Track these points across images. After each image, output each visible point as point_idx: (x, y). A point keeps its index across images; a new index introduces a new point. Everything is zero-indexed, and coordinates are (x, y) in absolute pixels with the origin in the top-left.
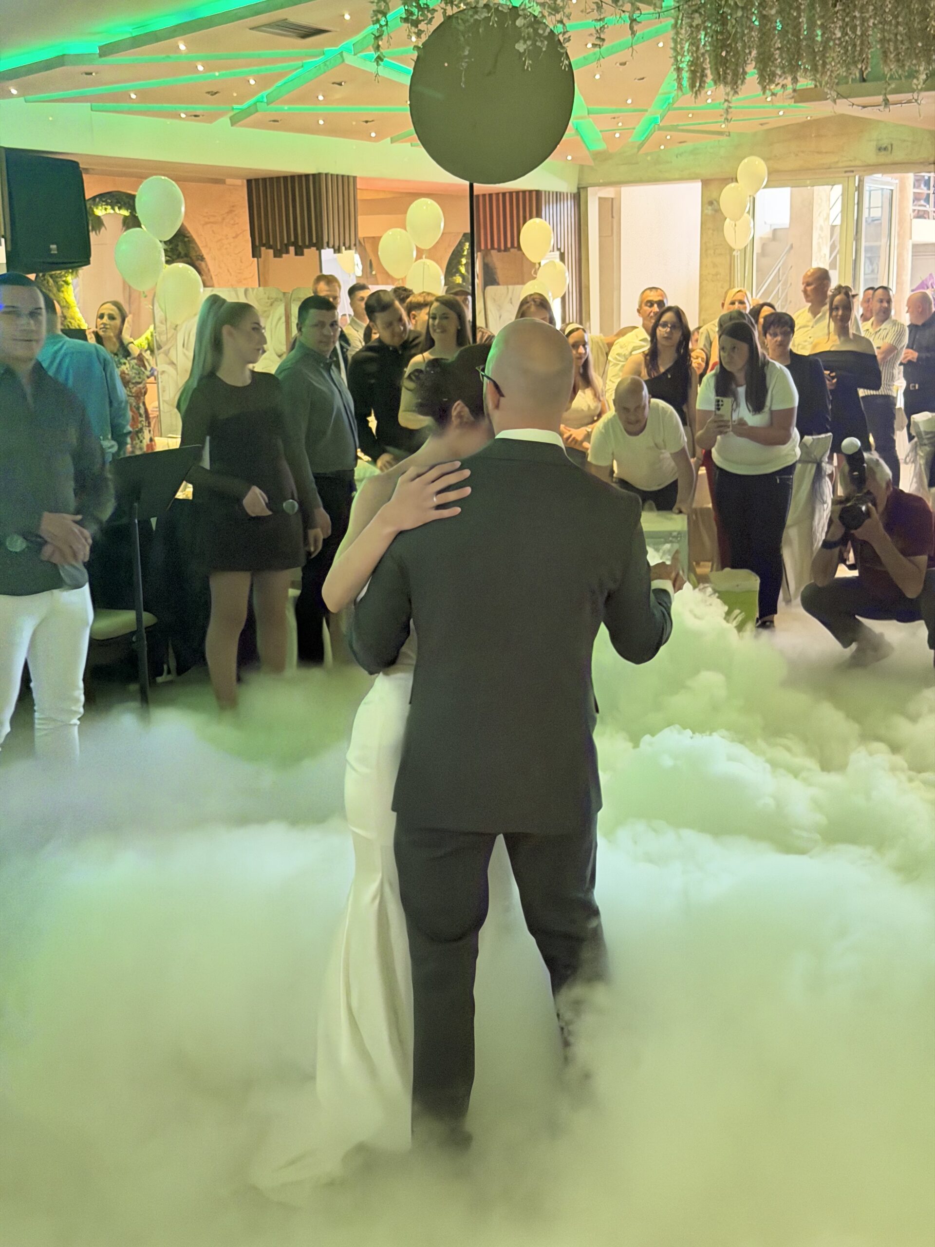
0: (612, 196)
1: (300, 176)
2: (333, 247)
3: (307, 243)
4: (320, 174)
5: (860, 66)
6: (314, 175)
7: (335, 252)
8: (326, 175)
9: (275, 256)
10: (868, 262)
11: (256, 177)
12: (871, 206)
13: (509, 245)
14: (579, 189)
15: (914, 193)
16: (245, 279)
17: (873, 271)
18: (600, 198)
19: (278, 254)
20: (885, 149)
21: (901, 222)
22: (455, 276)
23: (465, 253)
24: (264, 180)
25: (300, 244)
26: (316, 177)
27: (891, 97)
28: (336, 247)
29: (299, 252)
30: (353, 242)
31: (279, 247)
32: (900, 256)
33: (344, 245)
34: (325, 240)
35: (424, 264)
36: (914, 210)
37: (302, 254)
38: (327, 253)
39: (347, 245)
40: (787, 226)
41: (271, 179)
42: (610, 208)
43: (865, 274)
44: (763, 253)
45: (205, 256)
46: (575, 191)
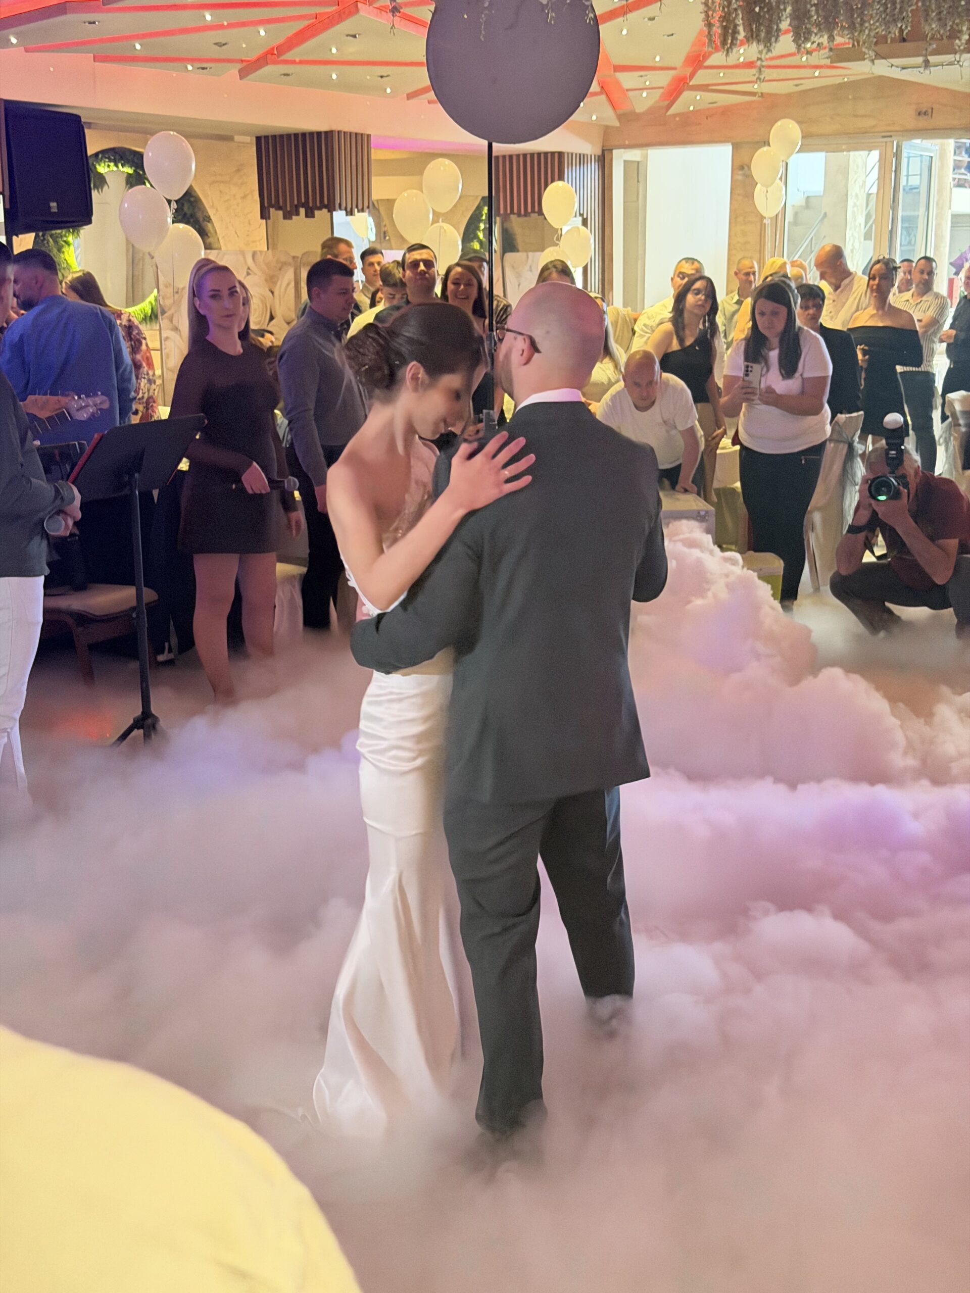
0: (638, 159)
1: (311, 134)
2: (346, 209)
3: (318, 204)
4: (332, 132)
5: (899, 25)
6: (326, 133)
7: (347, 215)
8: (339, 132)
9: (285, 217)
10: (905, 233)
11: (266, 134)
12: (910, 174)
13: (529, 210)
14: (603, 151)
15: (955, 160)
16: (254, 242)
17: (909, 243)
18: (625, 162)
19: (287, 216)
20: (925, 113)
21: (940, 191)
22: (473, 241)
23: (484, 218)
24: (274, 137)
25: (311, 205)
26: (329, 134)
27: (932, 59)
28: (349, 209)
29: (310, 214)
30: (366, 204)
31: (288, 209)
32: (938, 226)
33: (357, 207)
34: (337, 202)
35: (441, 227)
36: (954, 179)
37: (313, 216)
38: (339, 216)
39: (360, 207)
40: (822, 194)
41: (281, 136)
42: (636, 172)
43: (901, 245)
44: (796, 222)
45: (212, 217)
46: (599, 153)
